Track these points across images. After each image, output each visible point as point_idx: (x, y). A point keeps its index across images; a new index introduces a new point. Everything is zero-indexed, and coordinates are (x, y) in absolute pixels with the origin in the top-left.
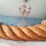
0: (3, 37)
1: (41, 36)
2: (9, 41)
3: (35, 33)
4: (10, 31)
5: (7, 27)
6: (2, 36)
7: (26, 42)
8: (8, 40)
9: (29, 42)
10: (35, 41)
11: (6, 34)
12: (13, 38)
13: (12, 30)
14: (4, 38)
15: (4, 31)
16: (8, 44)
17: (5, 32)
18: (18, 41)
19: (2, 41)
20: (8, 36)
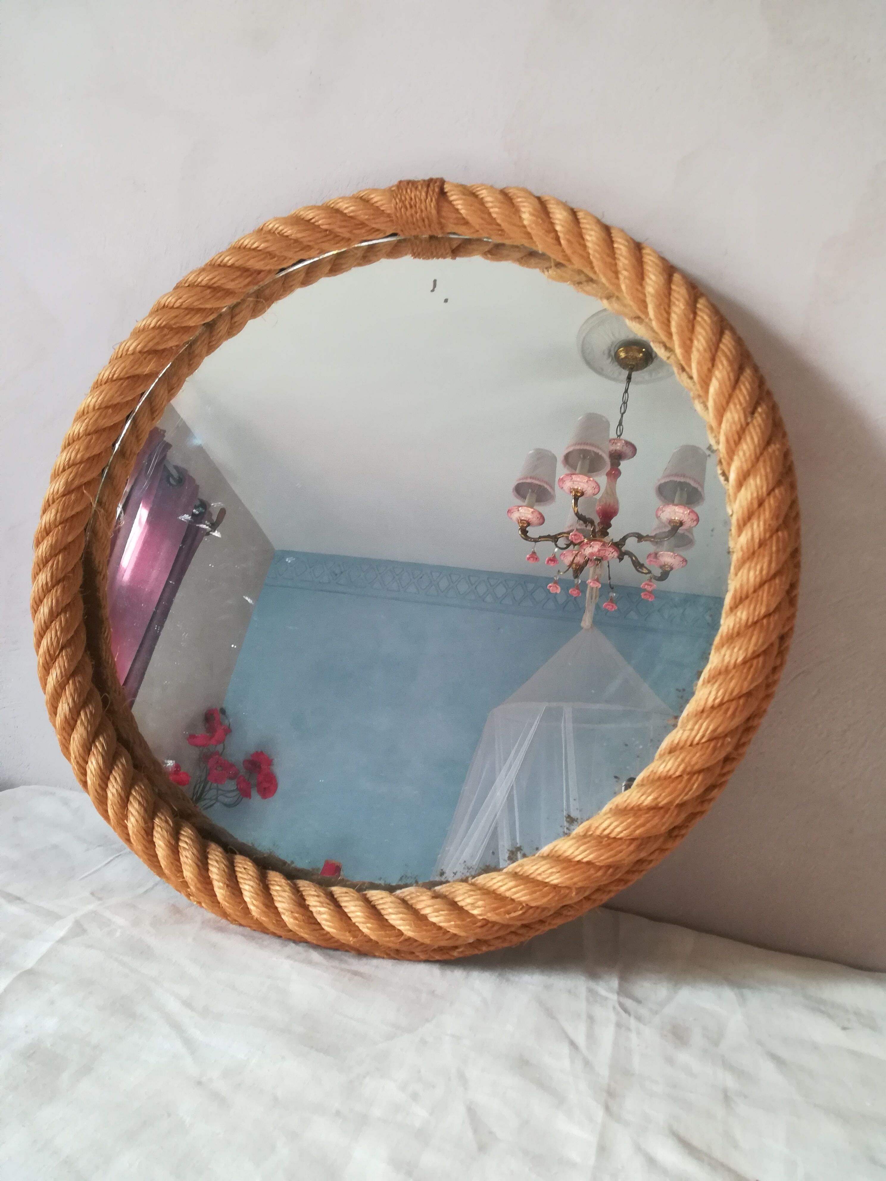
0: (272, 928)
1: (416, 941)
2: (292, 948)
3: (393, 927)
4: (297, 909)
5: (287, 888)
6: (265, 925)
7: (364, 961)
8: (293, 945)
9: (375, 962)
10: (409, 960)
11: (283, 916)
12: (306, 936)
13: (307, 903)
14: (274, 935)
15: (277, 904)
16: (288, 957)
17: (280, 910)
18: (332, 953)
19: (265, 943)
20: (290, 926)
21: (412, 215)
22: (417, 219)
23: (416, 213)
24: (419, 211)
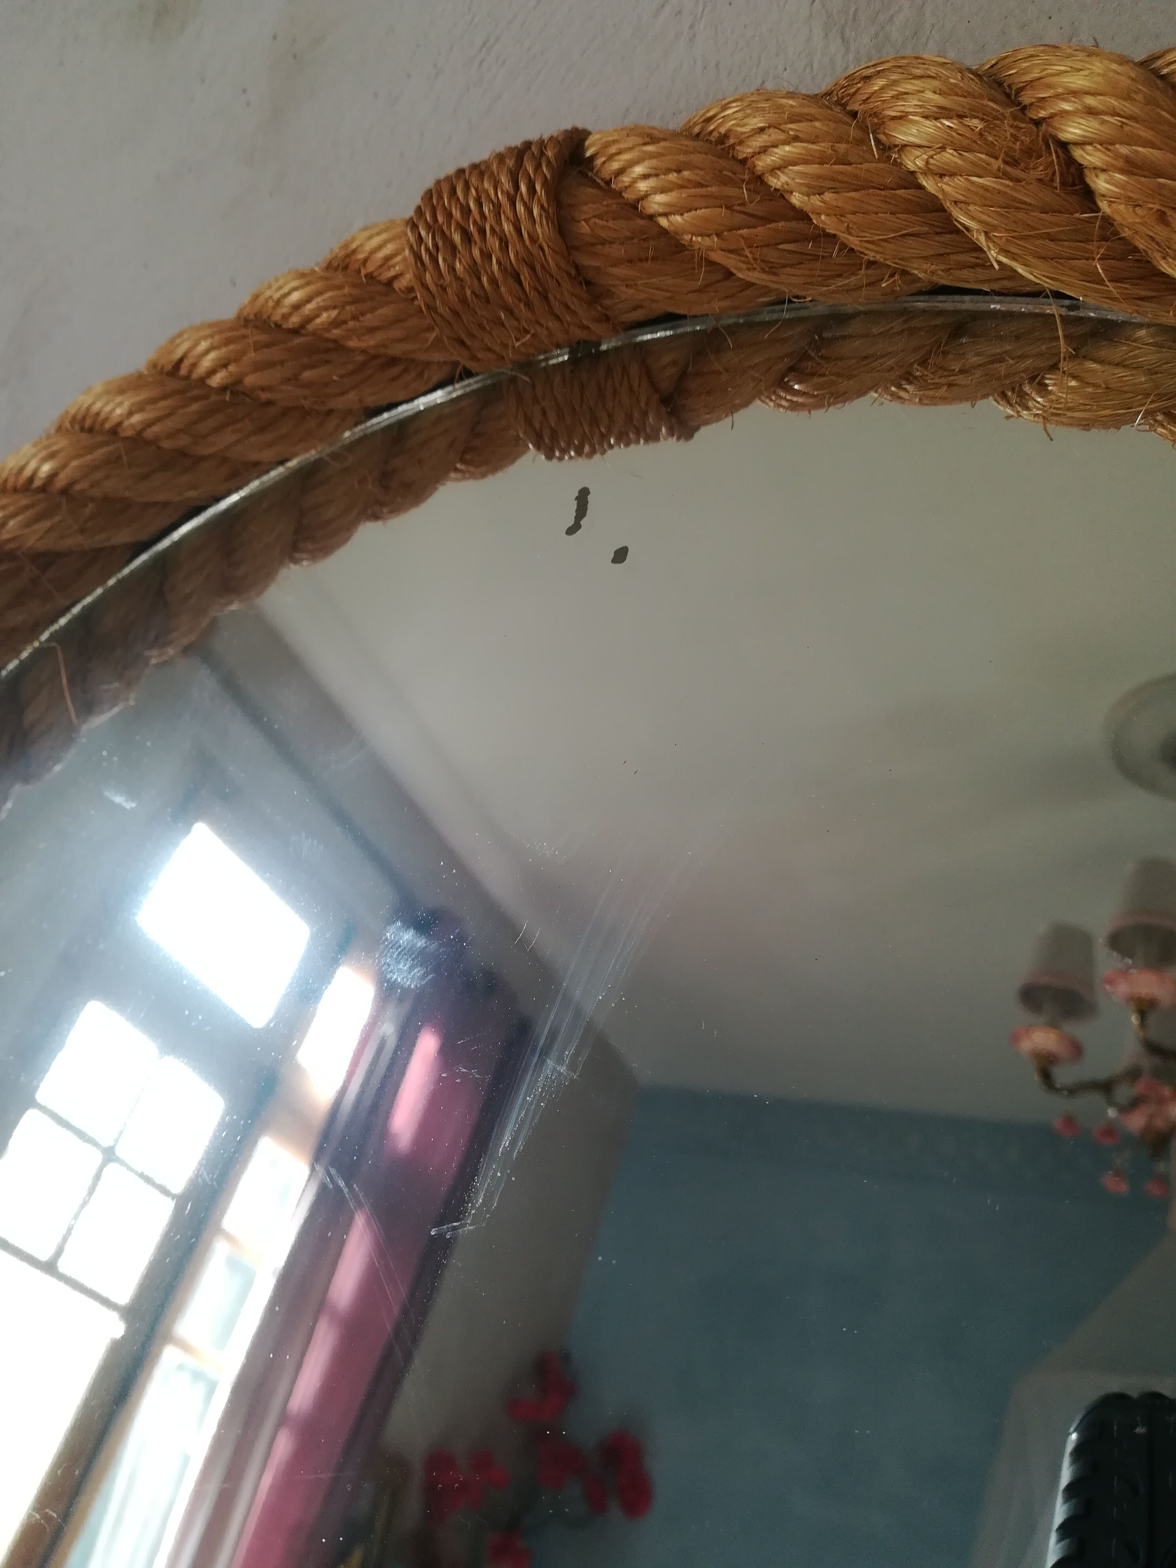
21: (474, 271)
22: (493, 280)
23: (487, 256)
24: (494, 243)
